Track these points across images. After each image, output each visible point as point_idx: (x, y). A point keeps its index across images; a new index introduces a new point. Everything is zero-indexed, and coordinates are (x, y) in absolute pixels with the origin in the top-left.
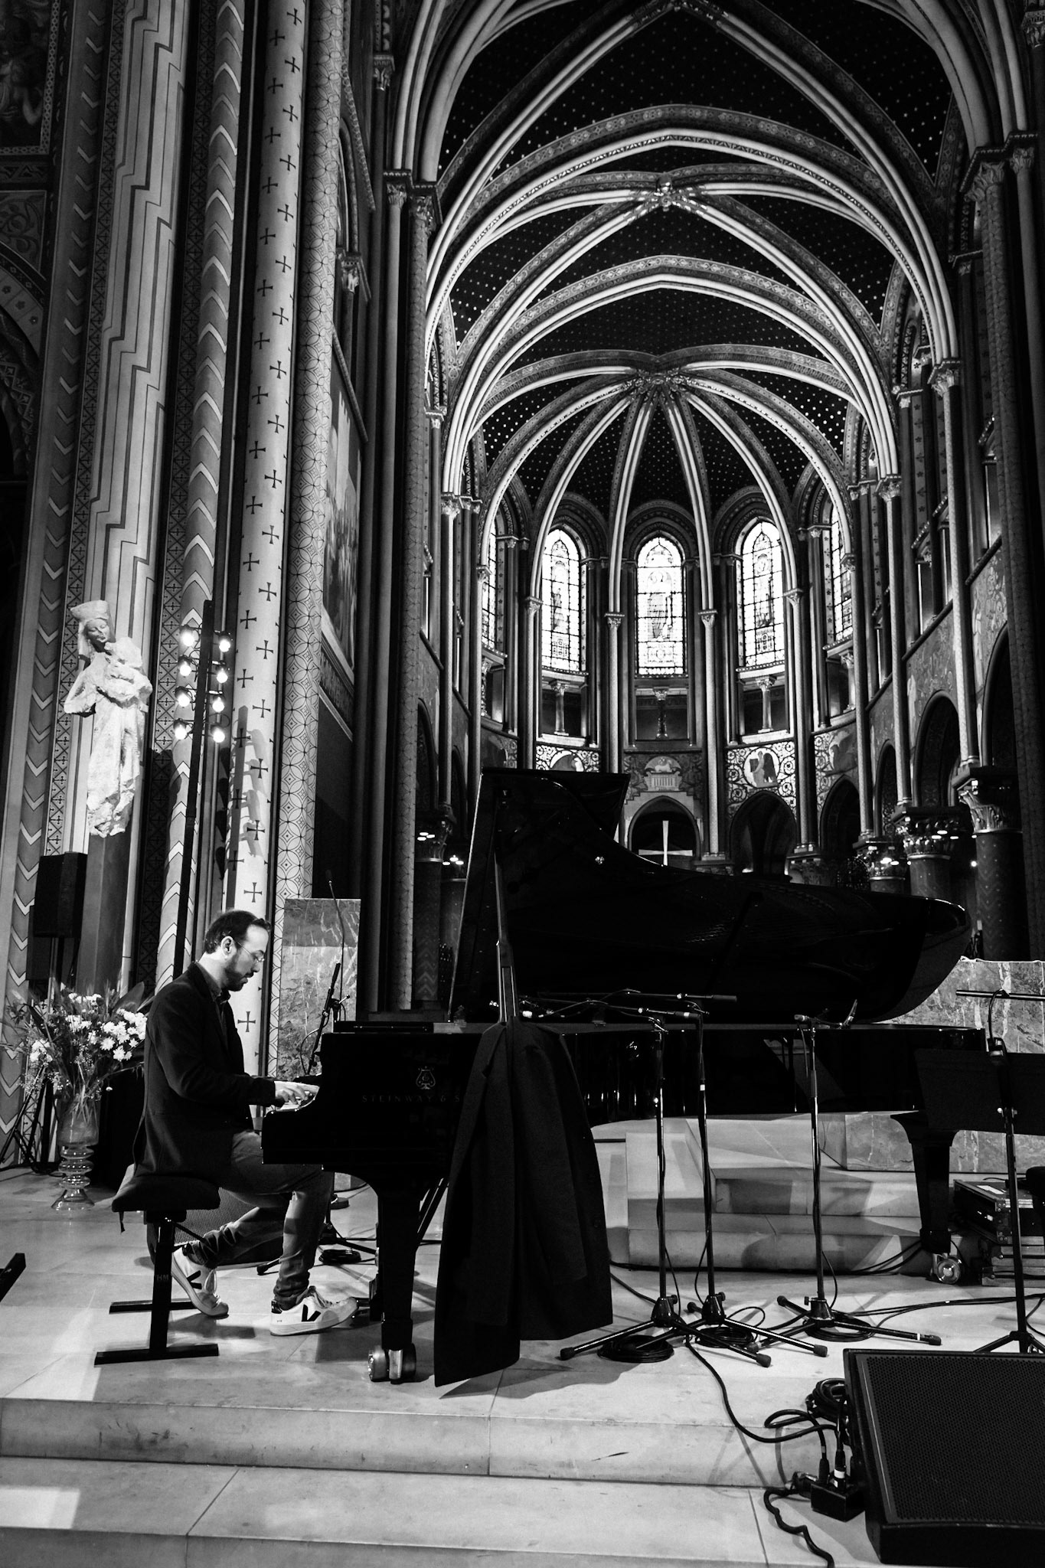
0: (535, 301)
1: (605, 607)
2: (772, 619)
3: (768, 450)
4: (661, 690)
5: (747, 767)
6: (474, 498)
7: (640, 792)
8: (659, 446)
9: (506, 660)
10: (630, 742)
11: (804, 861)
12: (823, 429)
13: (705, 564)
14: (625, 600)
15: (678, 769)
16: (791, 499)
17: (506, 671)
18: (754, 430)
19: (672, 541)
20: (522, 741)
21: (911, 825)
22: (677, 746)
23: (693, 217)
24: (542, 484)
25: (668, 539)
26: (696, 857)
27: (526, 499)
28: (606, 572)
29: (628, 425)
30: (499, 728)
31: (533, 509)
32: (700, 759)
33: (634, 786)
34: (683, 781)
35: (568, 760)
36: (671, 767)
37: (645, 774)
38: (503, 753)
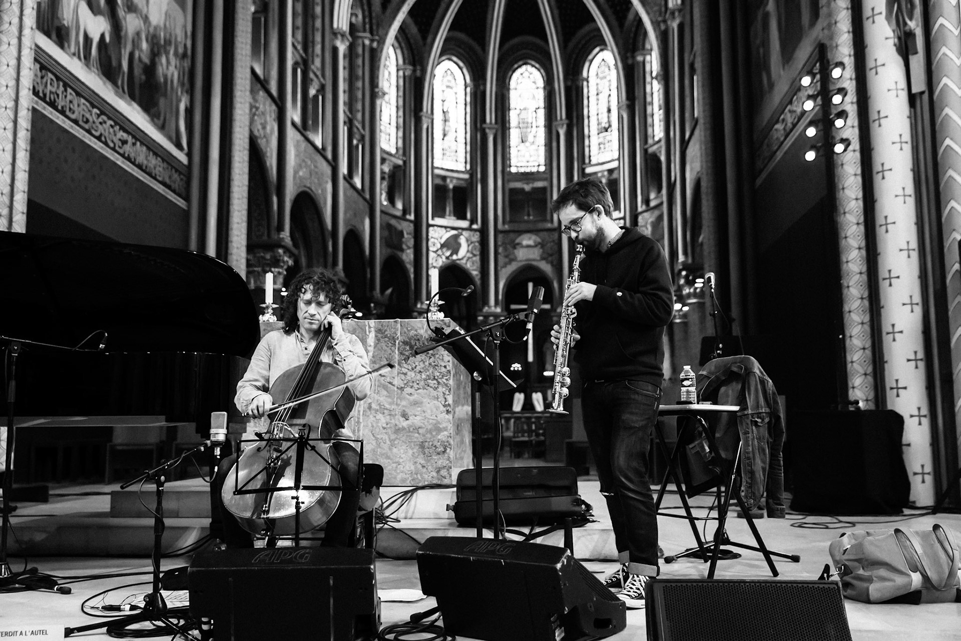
1: (484, 120)
2: (610, 126)
4: (527, 184)
7: (511, 261)
9: (405, 162)
10: (504, 223)
13: (560, 85)
14: (499, 114)
15: (539, 243)
16: (621, 32)
17: (404, 171)
19: (536, 68)
20: (417, 223)
22: (541, 225)
24: (430, 25)
25: (533, 66)
26: (553, 309)
27: (419, 37)
28: (485, 92)
30: (399, 214)
31: (425, 44)
32: (556, 235)
33: (506, 257)
34: (543, 252)
35: (456, 238)
36: (535, 242)
37: (514, 248)
38: (401, 233)
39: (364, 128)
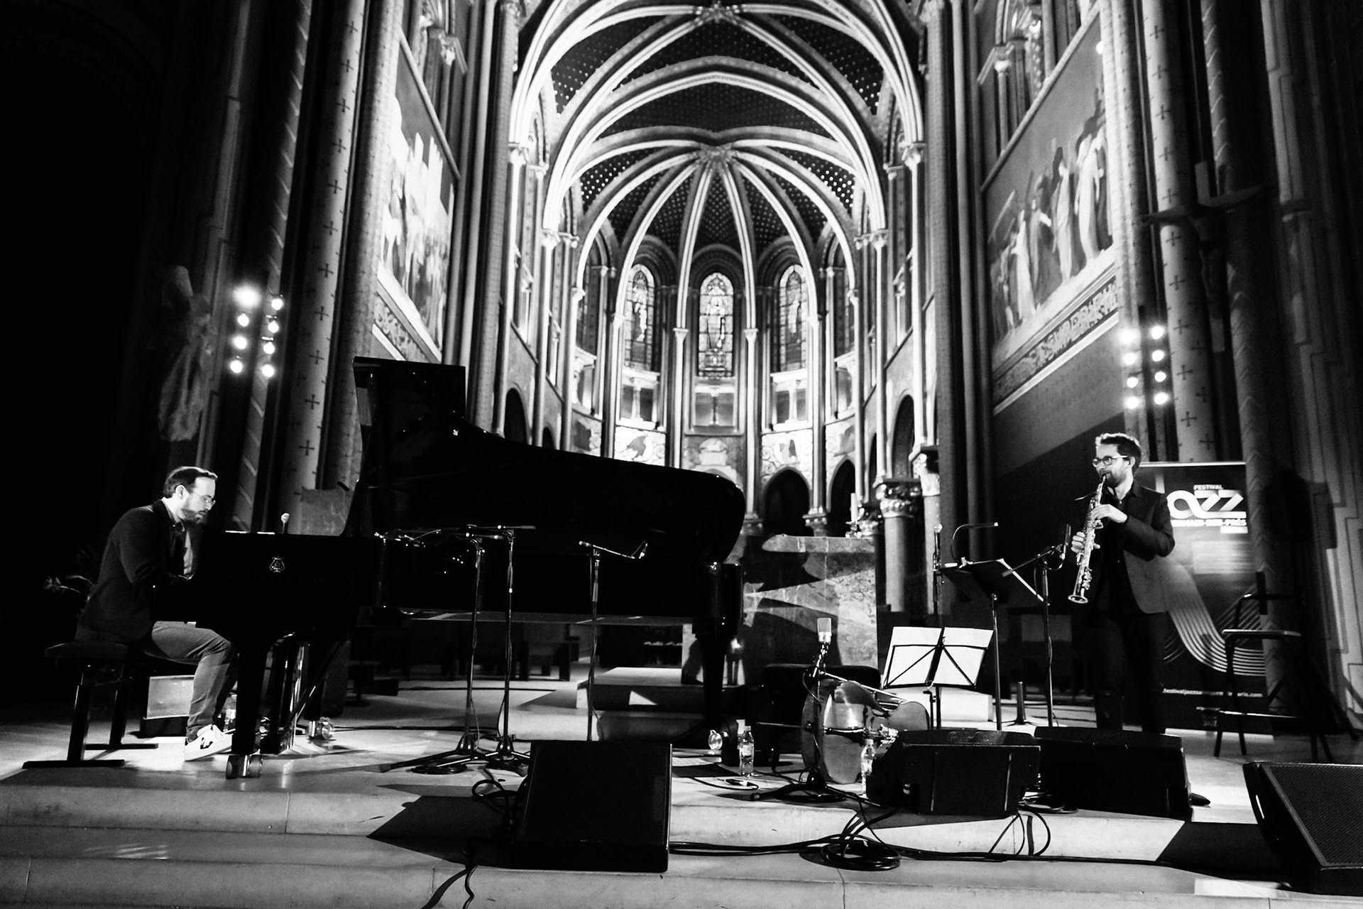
0: (618, 86)
1: (674, 324)
3: (799, 209)
4: (714, 389)
5: (777, 448)
6: (573, 235)
7: (695, 465)
8: (717, 203)
9: (595, 361)
10: (690, 427)
11: (816, 521)
12: (838, 194)
13: (750, 292)
14: (689, 319)
15: (725, 449)
16: (815, 247)
17: (594, 371)
18: (788, 193)
19: (726, 276)
20: (605, 423)
21: (887, 491)
22: (726, 432)
23: (738, 29)
24: (628, 228)
25: (724, 274)
27: (614, 239)
28: (676, 296)
29: (693, 185)
31: (620, 246)
32: (742, 441)
33: (691, 461)
34: (729, 458)
35: (642, 438)
36: (720, 447)
37: (700, 452)
38: (590, 431)
39: (560, 325)
